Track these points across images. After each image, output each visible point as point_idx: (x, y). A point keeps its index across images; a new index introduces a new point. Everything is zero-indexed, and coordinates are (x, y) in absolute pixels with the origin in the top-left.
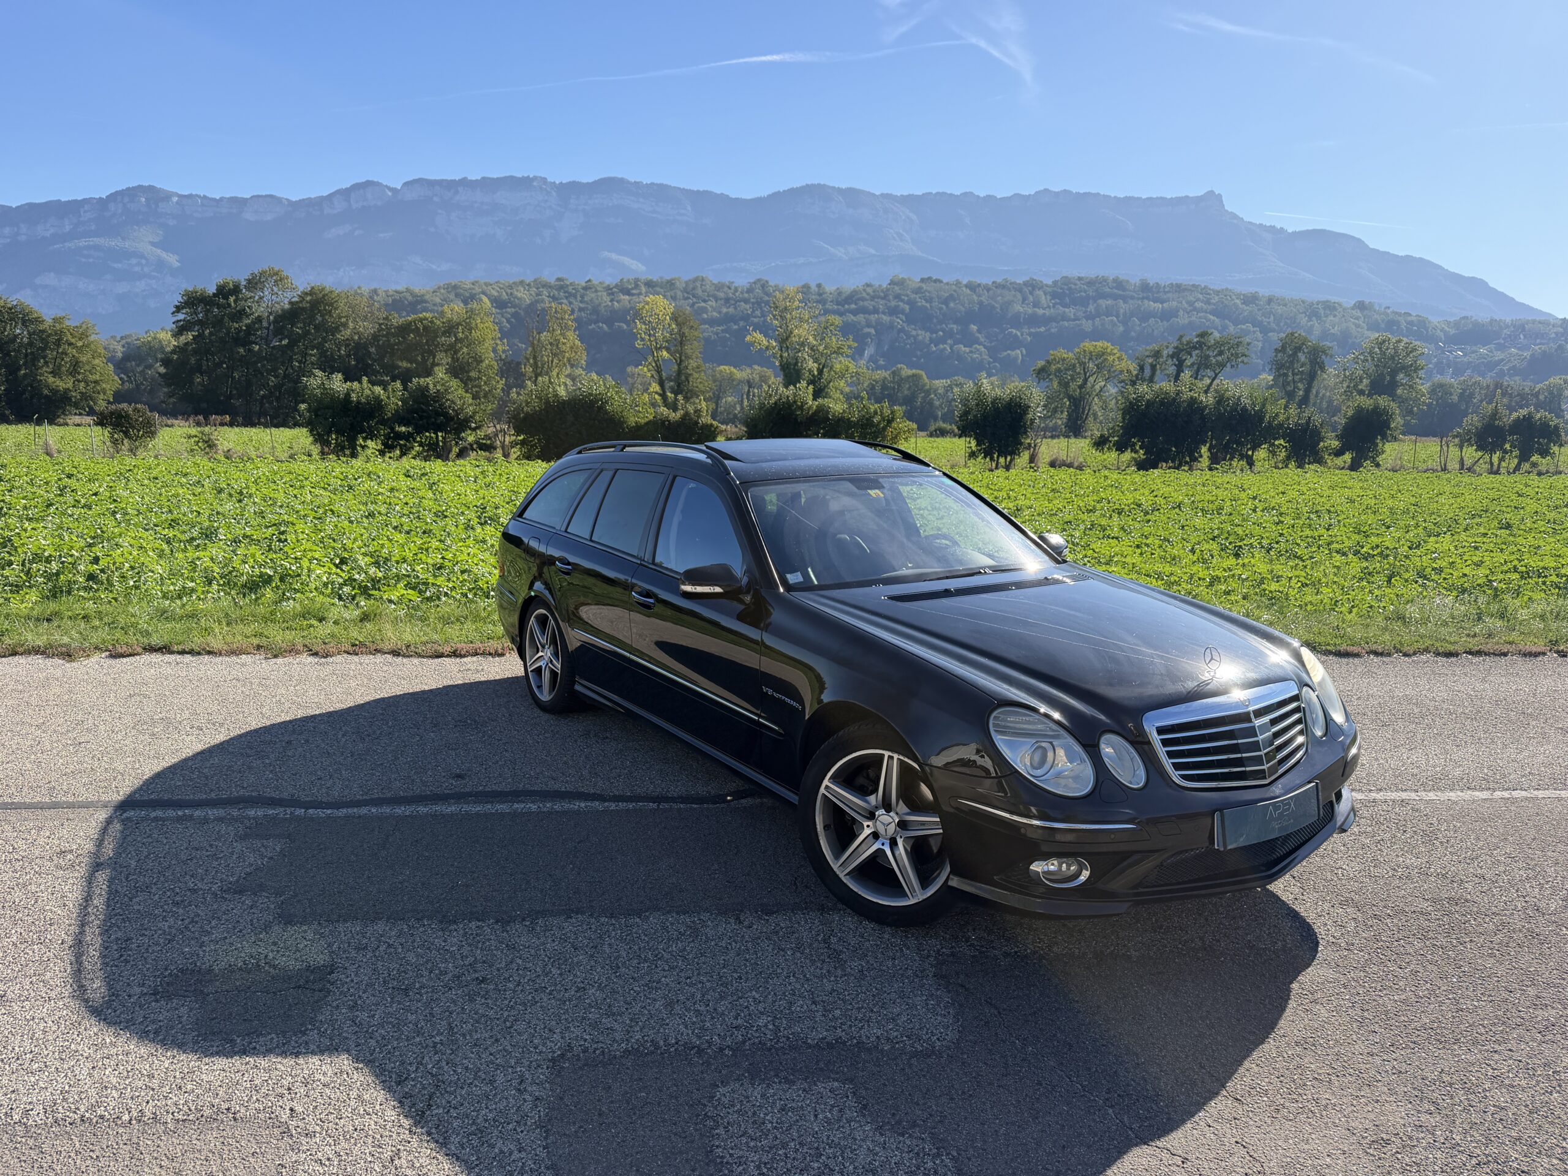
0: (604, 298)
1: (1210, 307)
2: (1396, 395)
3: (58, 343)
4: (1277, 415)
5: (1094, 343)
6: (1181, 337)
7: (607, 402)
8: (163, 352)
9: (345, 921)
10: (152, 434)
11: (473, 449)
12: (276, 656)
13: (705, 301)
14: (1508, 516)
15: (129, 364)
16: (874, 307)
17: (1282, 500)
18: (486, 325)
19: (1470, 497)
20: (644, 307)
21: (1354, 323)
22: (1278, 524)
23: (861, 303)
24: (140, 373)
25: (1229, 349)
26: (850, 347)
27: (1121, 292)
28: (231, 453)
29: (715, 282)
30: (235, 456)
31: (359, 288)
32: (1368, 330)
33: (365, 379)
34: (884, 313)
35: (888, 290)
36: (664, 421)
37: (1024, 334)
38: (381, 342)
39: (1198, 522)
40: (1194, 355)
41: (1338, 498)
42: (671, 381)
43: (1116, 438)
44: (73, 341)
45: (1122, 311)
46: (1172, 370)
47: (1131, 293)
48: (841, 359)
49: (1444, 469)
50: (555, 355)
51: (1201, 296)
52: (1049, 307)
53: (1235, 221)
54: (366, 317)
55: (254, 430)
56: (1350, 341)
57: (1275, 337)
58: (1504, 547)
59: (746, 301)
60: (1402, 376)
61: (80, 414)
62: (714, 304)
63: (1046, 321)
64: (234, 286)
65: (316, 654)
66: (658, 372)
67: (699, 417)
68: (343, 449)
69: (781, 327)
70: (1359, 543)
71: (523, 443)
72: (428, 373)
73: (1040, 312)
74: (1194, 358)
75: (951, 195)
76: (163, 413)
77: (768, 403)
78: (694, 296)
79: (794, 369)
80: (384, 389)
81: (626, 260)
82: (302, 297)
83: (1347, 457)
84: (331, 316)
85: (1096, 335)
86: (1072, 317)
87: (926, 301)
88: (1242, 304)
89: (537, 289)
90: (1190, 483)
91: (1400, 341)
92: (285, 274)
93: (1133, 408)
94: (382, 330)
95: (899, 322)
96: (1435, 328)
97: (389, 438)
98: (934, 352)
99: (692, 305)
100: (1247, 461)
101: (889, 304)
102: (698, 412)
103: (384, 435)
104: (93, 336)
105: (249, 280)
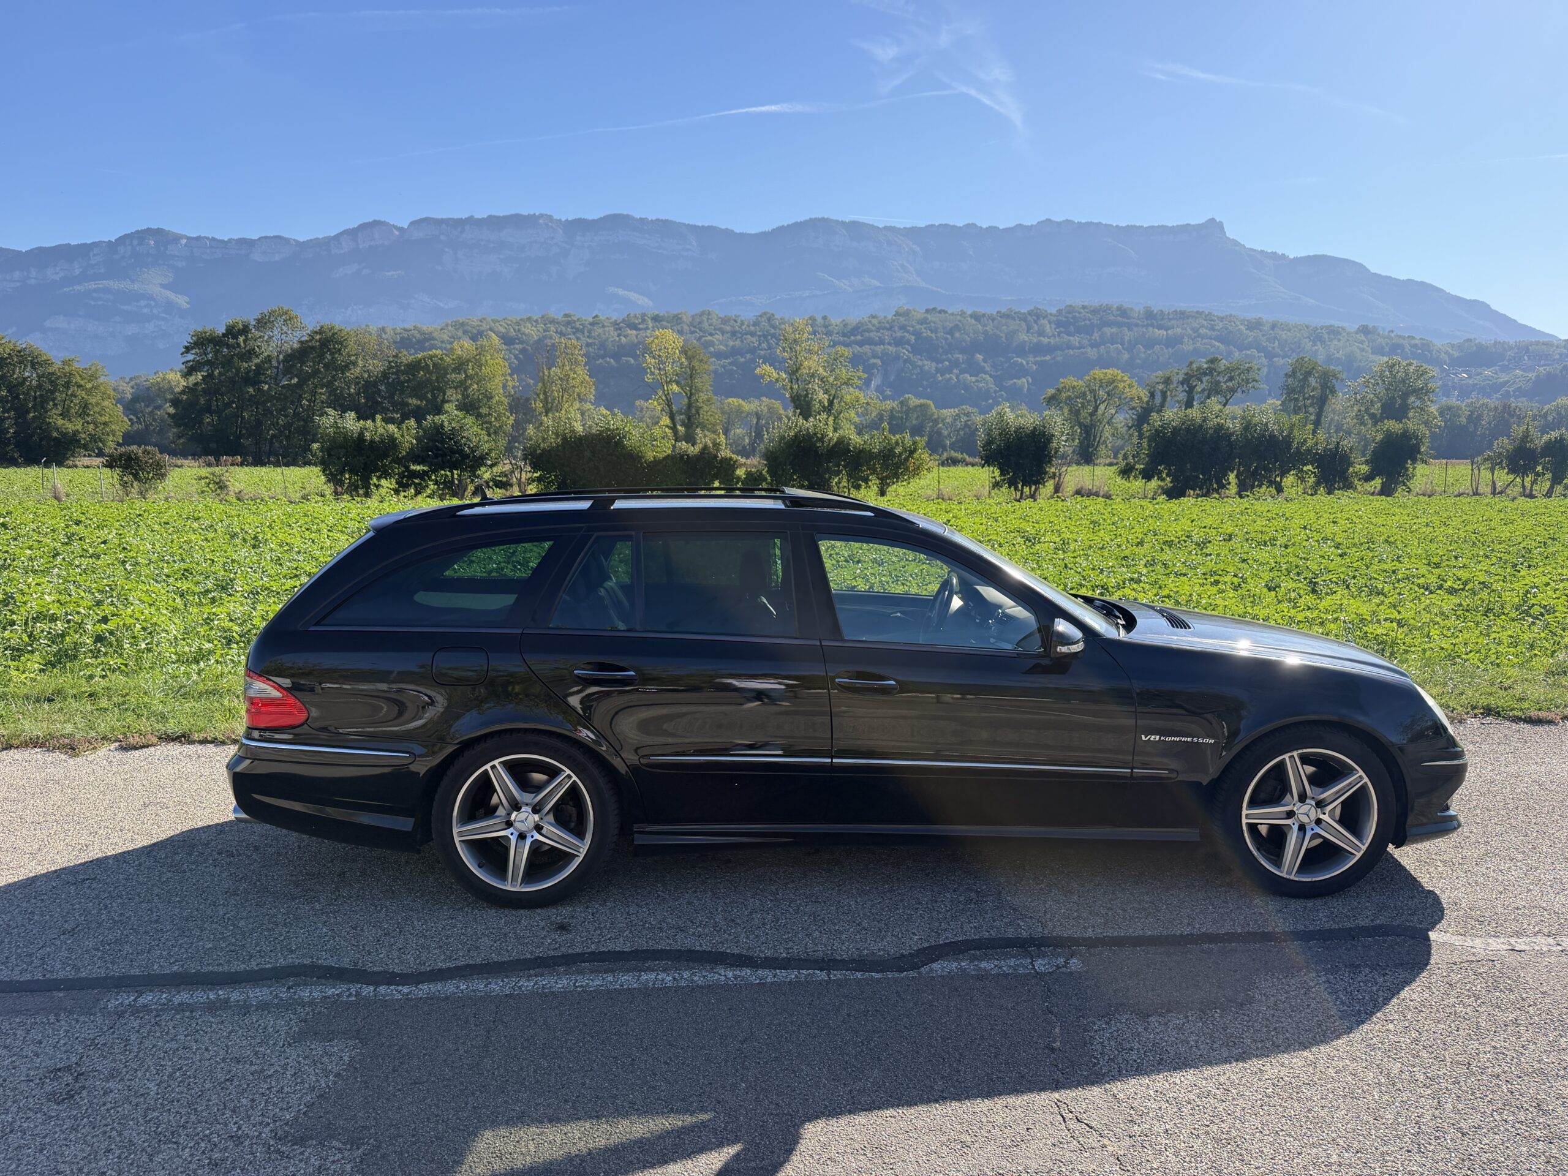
0: (612, 333)
1: (1215, 334)
3: (67, 385)
4: (1305, 440)
5: (1104, 371)
6: (1191, 363)
7: (624, 437)
8: (172, 392)
10: (163, 476)
13: (711, 335)
15: (138, 405)
16: (879, 338)
18: (497, 361)
20: (652, 341)
21: (1358, 347)
23: (867, 334)
24: (149, 413)
25: (1239, 375)
26: (860, 378)
27: (1125, 320)
28: (242, 494)
29: (722, 316)
30: (247, 497)
31: (367, 326)
32: (1373, 353)
33: (378, 417)
34: (890, 344)
35: (893, 321)
36: (684, 456)
37: (1029, 362)
38: (390, 380)
40: (1204, 381)
42: (681, 414)
43: (1142, 466)
44: (82, 383)
45: (1126, 338)
46: (1182, 396)
47: (1135, 321)
48: (851, 389)
49: (1476, 493)
50: (564, 390)
51: (1205, 323)
52: (1054, 336)
53: (1237, 248)
54: (375, 355)
55: (264, 469)
56: (1355, 365)
57: (1285, 363)
59: (752, 334)
60: (1413, 399)
61: (90, 456)
62: (721, 338)
63: (1050, 349)
64: (243, 325)
66: (669, 406)
67: (718, 450)
68: (356, 488)
69: (790, 359)
71: (539, 480)
72: (438, 410)
73: (1045, 340)
74: (1205, 383)
75: (954, 226)
76: (173, 453)
77: (789, 436)
78: (700, 330)
79: (804, 400)
80: (399, 428)
81: (633, 296)
82: (311, 337)
83: (1377, 482)
84: (340, 354)
85: (1103, 363)
86: (1077, 344)
87: (932, 332)
88: (1246, 329)
89: (545, 325)
91: (1410, 364)
92: (293, 314)
93: (1158, 436)
94: (392, 367)
95: (905, 352)
96: (1439, 351)
97: (402, 477)
98: (940, 381)
99: (699, 339)
100: (1276, 488)
101: (894, 335)
102: (717, 446)
103: (399, 474)
104: (102, 378)
105: (258, 320)
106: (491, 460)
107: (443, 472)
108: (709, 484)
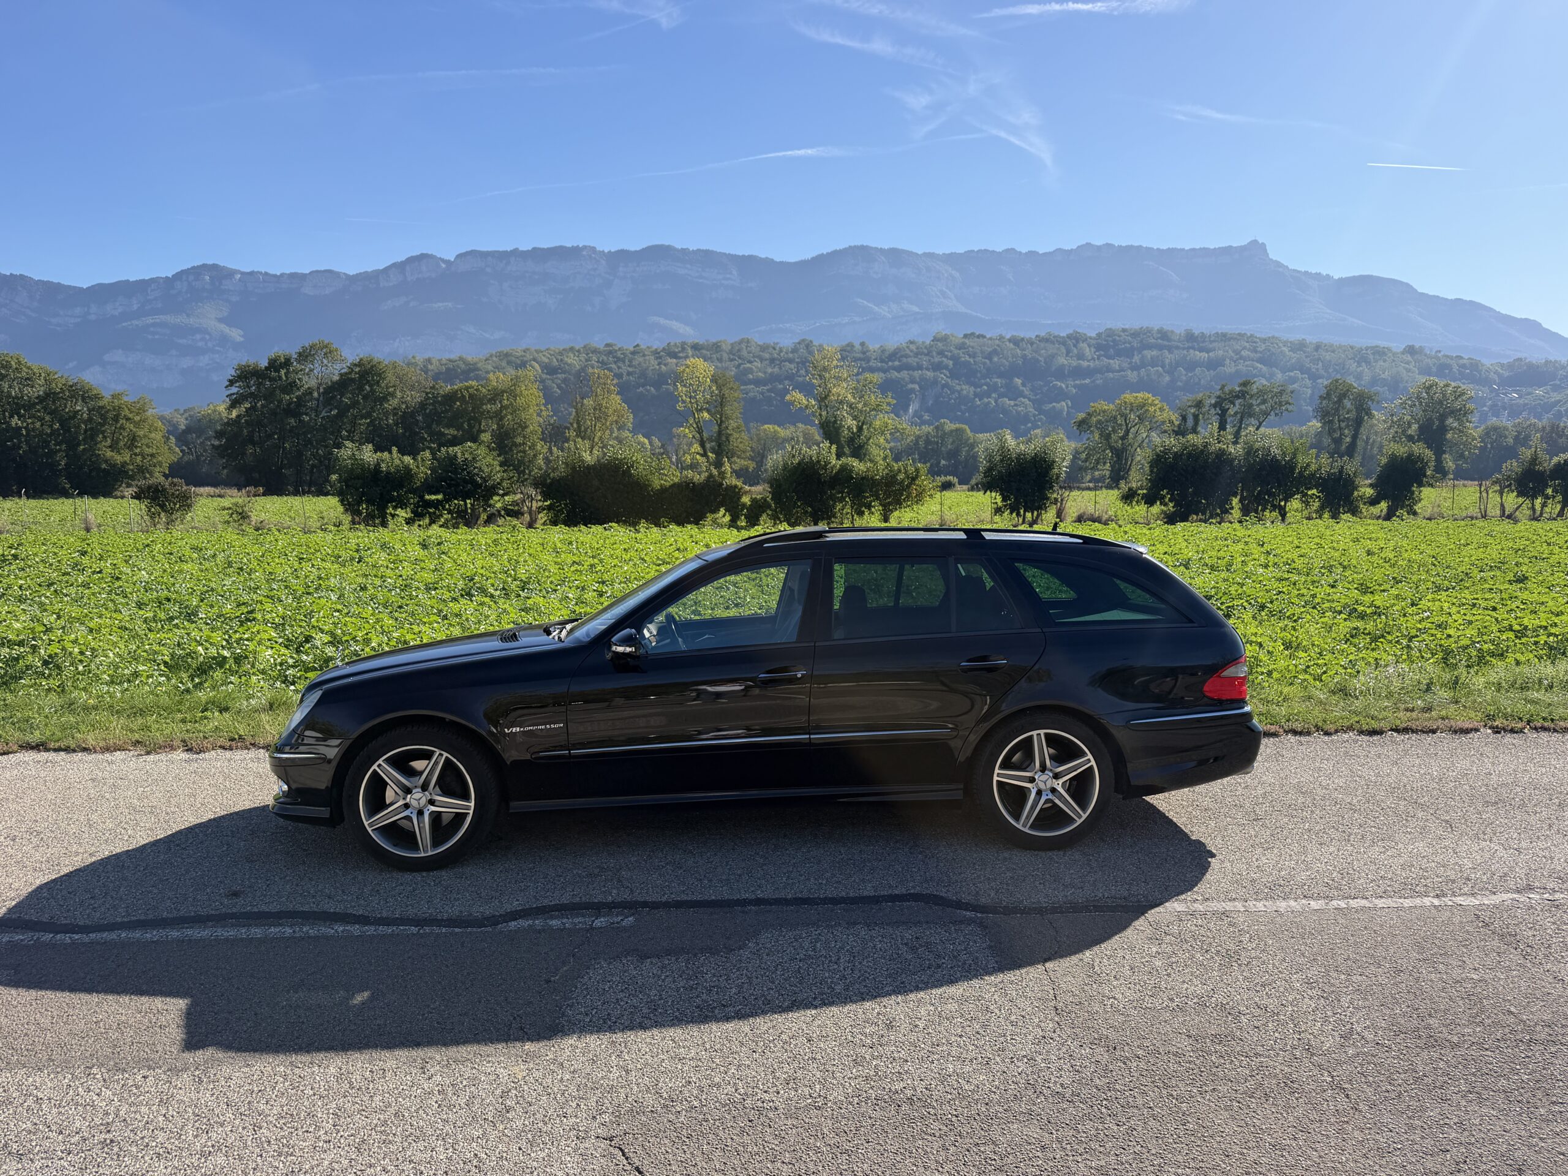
0: (652, 362)
1: (1259, 355)
2: (1445, 440)
3: (116, 419)
4: (1308, 465)
5: (1135, 395)
6: (1223, 386)
7: (632, 466)
8: (219, 424)
10: (189, 506)
11: (500, 515)
12: (148, 753)
13: (750, 362)
15: (190, 437)
16: (917, 363)
18: (531, 391)
20: (685, 370)
21: (1404, 368)
23: (904, 360)
24: (199, 445)
25: (1272, 398)
26: (888, 404)
27: (1166, 343)
28: (264, 524)
29: (760, 343)
30: (267, 527)
31: (414, 357)
32: (1419, 374)
33: (397, 448)
34: (928, 369)
35: (931, 346)
36: (689, 483)
37: (1068, 386)
38: (428, 411)
40: (1237, 404)
42: (712, 442)
43: (1145, 491)
45: (1167, 361)
46: (1215, 419)
47: (1176, 343)
48: (881, 415)
49: (1484, 516)
50: (598, 419)
51: (1247, 345)
52: (1093, 359)
53: (1281, 270)
54: (414, 386)
56: (1400, 386)
57: (1322, 384)
59: (791, 361)
60: (1451, 420)
61: (128, 487)
62: (759, 365)
63: (1089, 373)
64: (285, 359)
65: (189, 750)
66: (699, 433)
67: (724, 478)
68: (373, 517)
69: (820, 386)
71: (549, 508)
73: (1085, 364)
74: (1237, 406)
75: (993, 252)
77: (792, 463)
78: (739, 358)
79: (833, 426)
80: (413, 459)
81: (675, 325)
82: (351, 369)
83: (1384, 505)
84: (379, 386)
85: (1138, 387)
86: (1117, 368)
87: (970, 356)
88: (1289, 351)
89: (587, 354)
91: (1447, 385)
92: (334, 346)
93: (1160, 461)
94: (429, 398)
95: (943, 377)
96: (1488, 371)
97: (417, 506)
98: (979, 406)
99: (738, 367)
100: (1280, 513)
101: (932, 360)
102: (722, 474)
103: (414, 504)
104: (150, 410)
105: (300, 353)
106: (503, 490)
107: (456, 502)
108: (715, 511)
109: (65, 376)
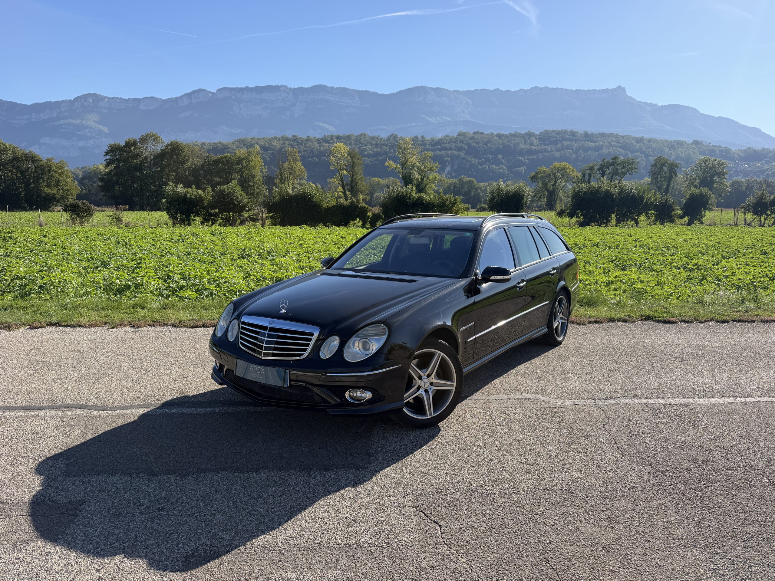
0: (316, 145)
1: (619, 145)
2: (713, 187)
3: (49, 171)
4: (650, 198)
5: (560, 163)
6: (604, 159)
7: (313, 197)
8: (101, 175)
9: (99, 474)
10: (91, 215)
11: (247, 221)
12: (113, 328)
13: (366, 145)
14: (766, 248)
15: (85, 181)
16: (450, 147)
17: (650, 241)
18: (257, 159)
19: (748, 238)
20: (334, 149)
21: (692, 151)
22: (646, 253)
23: (443, 145)
24: (90, 185)
25: (628, 165)
26: (437, 167)
27: (574, 138)
28: (129, 224)
29: (371, 136)
30: (131, 225)
31: (196, 142)
32: (700, 154)
33: (194, 186)
34: (455, 150)
35: (457, 138)
36: (342, 205)
37: (525, 159)
38: (205, 169)
39: (605, 253)
40: (610, 169)
41: (679, 240)
42: (348, 186)
43: (568, 211)
44: (56, 170)
45: (574, 147)
46: (599, 176)
47: (579, 138)
48: (433, 173)
49: (736, 224)
50: (291, 174)
51: (614, 139)
52: (538, 145)
53: (632, 101)
54: (198, 156)
55: (144, 212)
56: (690, 160)
57: (652, 159)
58: (762, 264)
59: (386, 145)
60: (716, 177)
61: (59, 206)
62: (370, 147)
63: (536, 152)
64: (133, 141)
65: (133, 326)
66: (342, 181)
67: (359, 203)
68: (184, 221)
69: (402, 158)
70: (687, 263)
71: (272, 217)
72: (227, 183)
73: (534, 148)
74: (610, 170)
75: (488, 90)
76: (96, 205)
77: (393, 196)
78: (360, 143)
79: (409, 179)
80: (204, 191)
81: (327, 126)
82: (167, 147)
83: (686, 219)
84: (181, 156)
85: (561, 159)
86: (550, 150)
87: (476, 143)
88: (635, 142)
89: (283, 141)
90: (605, 233)
91: (715, 160)
92: (158, 135)
93: (577, 195)
94: (206, 162)
95: (462, 154)
96: (734, 153)
97: (206, 215)
98: (480, 169)
99: (359, 148)
100: (635, 222)
101: (457, 145)
102: (358, 201)
103: (204, 214)
104: (66, 167)
105: (141, 139)
106: (248, 208)
107: (225, 213)
108: (354, 219)
109: (23, 149)
